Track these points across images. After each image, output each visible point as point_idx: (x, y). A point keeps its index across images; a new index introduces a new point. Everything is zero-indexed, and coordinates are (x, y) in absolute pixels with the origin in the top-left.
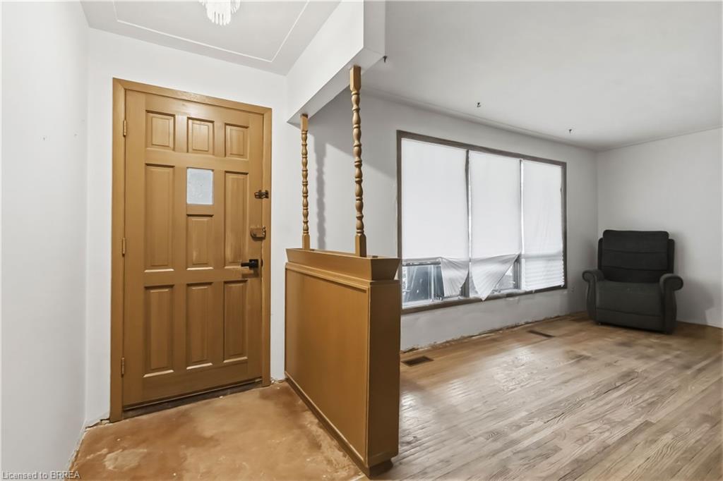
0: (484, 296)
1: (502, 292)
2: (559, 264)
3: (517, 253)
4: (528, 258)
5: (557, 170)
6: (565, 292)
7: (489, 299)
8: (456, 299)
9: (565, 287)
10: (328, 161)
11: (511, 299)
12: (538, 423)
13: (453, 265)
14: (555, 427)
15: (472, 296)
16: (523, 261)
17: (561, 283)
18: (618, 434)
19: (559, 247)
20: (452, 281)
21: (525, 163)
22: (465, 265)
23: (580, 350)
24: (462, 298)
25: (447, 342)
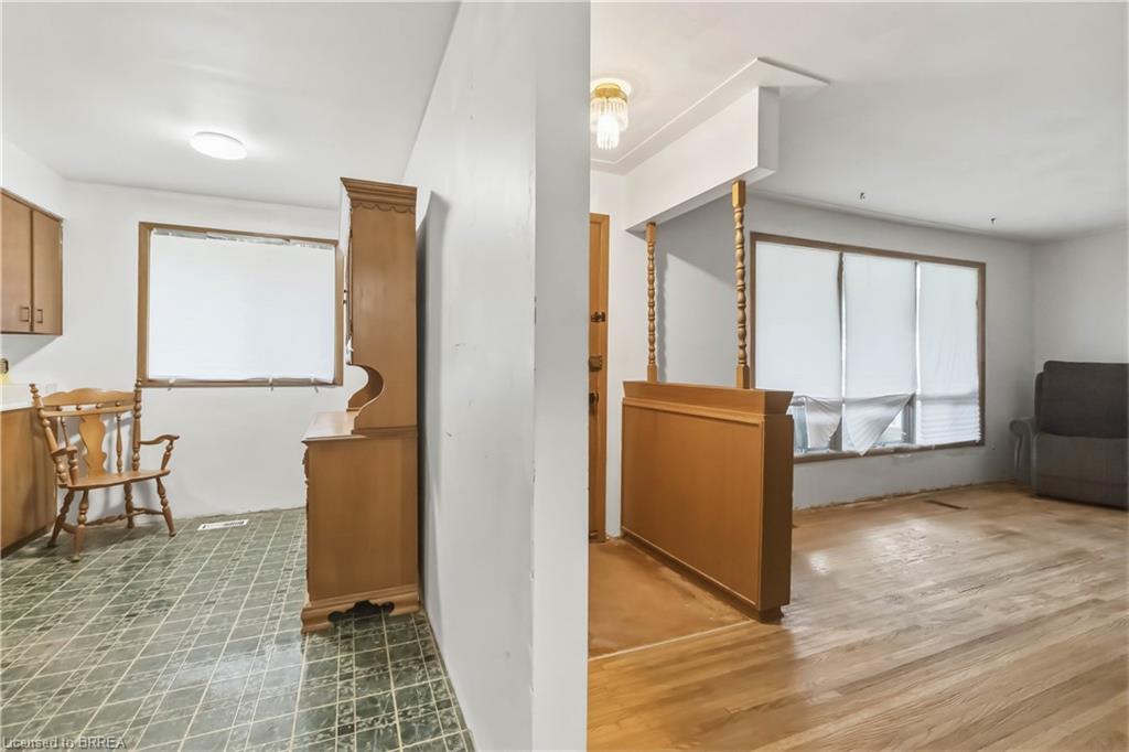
0: (862, 450)
1: (888, 446)
2: (975, 410)
3: (910, 393)
4: (926, 400)
5: (971, 275)
6: (981, 450)
7: (869, 454)
8: (824, 452)
9: (981, 443)
10: (670, 276)
11: (901, 456)
12: (948, 592)
13: (819, 406)
14: (972, 597)
15: (845, 448)
16: (918, 403)
17: (976, 437)
18: (1054, 607)
19: (975, 384)
20: (819, 428)
21: (921, 267)
22: (834, 407)
23: (1007, 525)
24: (831, 451)
25: (812, 508)
